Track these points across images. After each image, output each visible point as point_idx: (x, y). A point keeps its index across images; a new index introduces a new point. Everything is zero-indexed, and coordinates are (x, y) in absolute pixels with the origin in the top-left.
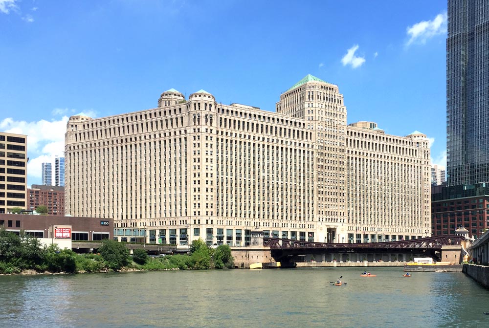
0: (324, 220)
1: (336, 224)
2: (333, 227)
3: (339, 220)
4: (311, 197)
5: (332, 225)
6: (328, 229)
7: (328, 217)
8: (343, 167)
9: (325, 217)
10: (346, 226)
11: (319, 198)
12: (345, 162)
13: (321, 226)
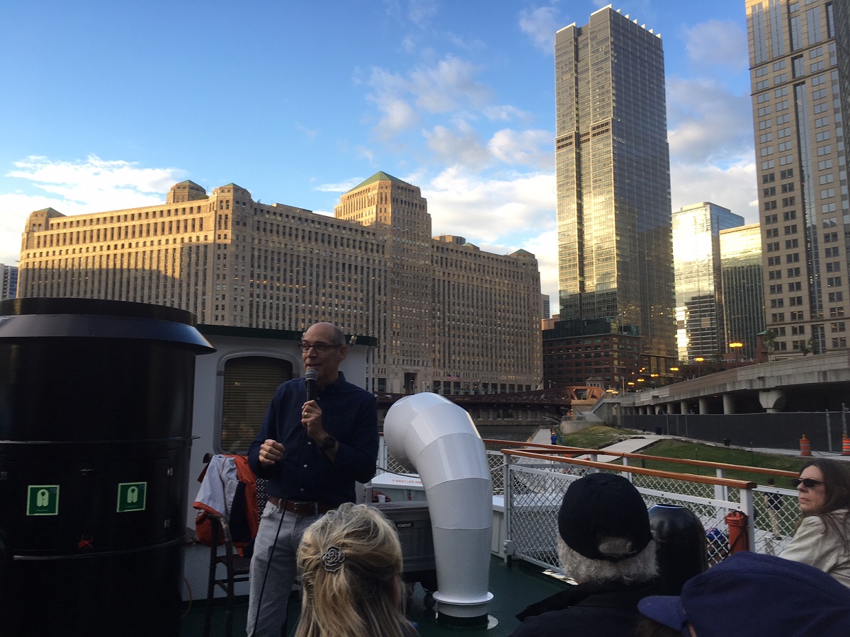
0: (401, 362)
1: (416, 368)
2: (413, 372)
3: (421, 363)
4: (382, 331)
5: (411, 369)
6: (405, 374)
7: (406, 358)
8: (427, 292)
9: (401, 358)
10: (431, 370)
11: (394, 332)
12: (429, 285)
13: (396, 370)
